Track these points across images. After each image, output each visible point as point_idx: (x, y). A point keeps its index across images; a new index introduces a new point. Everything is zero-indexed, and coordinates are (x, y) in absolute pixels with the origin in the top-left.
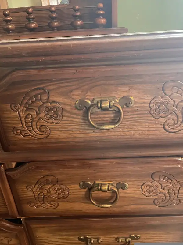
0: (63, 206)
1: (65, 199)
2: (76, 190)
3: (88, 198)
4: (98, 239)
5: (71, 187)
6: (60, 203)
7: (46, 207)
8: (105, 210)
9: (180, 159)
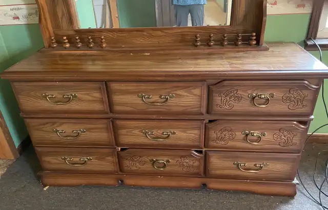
0: (231, 143)
1: (232, 140)
2: (239, 135)
4: (245, 164)
5: (237, 133)
6: (229, 142)
7: (221, 143)
9: (295, 122)
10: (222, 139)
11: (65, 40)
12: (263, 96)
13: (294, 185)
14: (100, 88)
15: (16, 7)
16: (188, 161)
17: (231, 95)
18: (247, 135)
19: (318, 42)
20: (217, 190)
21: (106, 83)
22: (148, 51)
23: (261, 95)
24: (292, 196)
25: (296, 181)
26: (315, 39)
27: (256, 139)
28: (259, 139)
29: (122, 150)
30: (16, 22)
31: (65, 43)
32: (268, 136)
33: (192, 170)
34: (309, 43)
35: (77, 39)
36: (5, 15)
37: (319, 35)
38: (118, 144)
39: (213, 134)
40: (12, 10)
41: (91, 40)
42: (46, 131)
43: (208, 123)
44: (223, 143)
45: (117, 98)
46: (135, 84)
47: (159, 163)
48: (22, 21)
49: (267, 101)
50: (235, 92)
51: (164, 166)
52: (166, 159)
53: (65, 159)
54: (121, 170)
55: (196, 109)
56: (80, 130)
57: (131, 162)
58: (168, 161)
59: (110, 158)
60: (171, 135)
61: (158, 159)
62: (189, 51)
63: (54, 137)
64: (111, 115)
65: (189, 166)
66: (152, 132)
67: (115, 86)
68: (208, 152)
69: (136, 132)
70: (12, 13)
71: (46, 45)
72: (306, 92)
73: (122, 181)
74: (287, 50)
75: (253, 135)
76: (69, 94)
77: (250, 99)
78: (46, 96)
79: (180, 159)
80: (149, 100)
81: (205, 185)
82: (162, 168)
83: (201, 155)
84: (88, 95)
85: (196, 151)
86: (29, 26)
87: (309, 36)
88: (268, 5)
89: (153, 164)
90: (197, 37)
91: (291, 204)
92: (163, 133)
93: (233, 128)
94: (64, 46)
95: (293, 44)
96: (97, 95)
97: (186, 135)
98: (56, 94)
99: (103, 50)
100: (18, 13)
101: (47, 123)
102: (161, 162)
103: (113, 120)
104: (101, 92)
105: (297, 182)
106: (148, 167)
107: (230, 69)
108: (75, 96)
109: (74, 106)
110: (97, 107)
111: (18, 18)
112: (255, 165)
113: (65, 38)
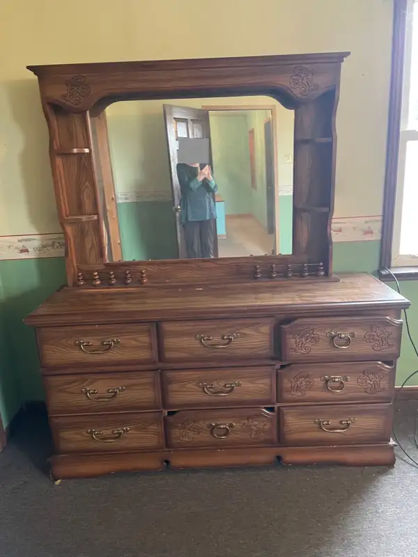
0: (310, 394)
1: (310, 389)
2: (318, 382)
3: (326, 387)
4: (328, 422)
5: (316, 380)
6: (307, 392)
7: (297, 395)
8: (336, 396)
9: (379, 362)
10: (298, 389)
11: (95, 276)
12: (343, 336)
13: (392, 448)
14: (149, 331)
15: (25, 237)
16: (257, 424)
17: (306, 335)
18: (327, 381)
19: (393, 272)
20: (297, 465)
21: (158, 325)
22: (200, 286)
23: (341, 334)
24: (390, 465)
25: (392, 442)
26: (389, 267)
27: (338, 385)
28: (341, 386)
29: (170, 413)
30: (24, 256)
31: (95, 279)
32: (352, 382)
33: (263, 436)
34: (383, 273)
35: (111, 275)
36: (9, 247)
37: (393, 263)
38: (165, 406)
39: (286, 383)
40: (20, 241)
41: (129, 275)
42: (73, 393)
43: (280, 369)
44: (299, 394)
45: (169, 342)
46: (192, 324)
47: (220, 428)
48: (32, 255)
49: (348, 342)
50: (311, 332)
51: (227, 433)
52: (228, 422)
53: (91, 433)
54: (168, 444)
55: (264, 352)
56: (118, 388)
57: (182, 431)
58: (231, 426)
59: (154, 427)
60: (235, 388)
61: (218, 423)
62: (249, 284)
63: (81, 400)
64: (161, 365)
65: (258, 431)
66: (212, 385)
67: (168, 327)
68: (281, 408)
69: (191, 386)
70: (20, 245)
71: (70, 282)
72: (389, 329)
73: (167, 462)
74: (360, 281)
75: (334, 381)
76: (109, 340)
77: (328, 339)
78: (79, 345)
79: (246, 421)
80: (209, 342)
81: (279, 458)
82: (224, 435)
83: (274, 414)
84: (133, 340)
85: (267, 408)
86: (40, 261)
87: (383, 265)
88: (332, 232)
89: (212, 433)
90: (256, 269)
91: (392, 474)
92: (226, 385)
93: (310, 373)
94: (94, 283)
95: (365, 274)
96: (145, 339)
97: (254, 386)
98: (94, 341)
99: (145, 287)
100: (28, 245)
101: (74, 382)
102: (222, 426)
103: (162, 371)
104: (150, 336)
105: (394, 443)
106: (205, 437)
107: (299, 302)
108: (118, 342)
109: (115, 355)
110: (144, 355)
111: (27, 251)
112: (341, 422)
113: (96, 273)
